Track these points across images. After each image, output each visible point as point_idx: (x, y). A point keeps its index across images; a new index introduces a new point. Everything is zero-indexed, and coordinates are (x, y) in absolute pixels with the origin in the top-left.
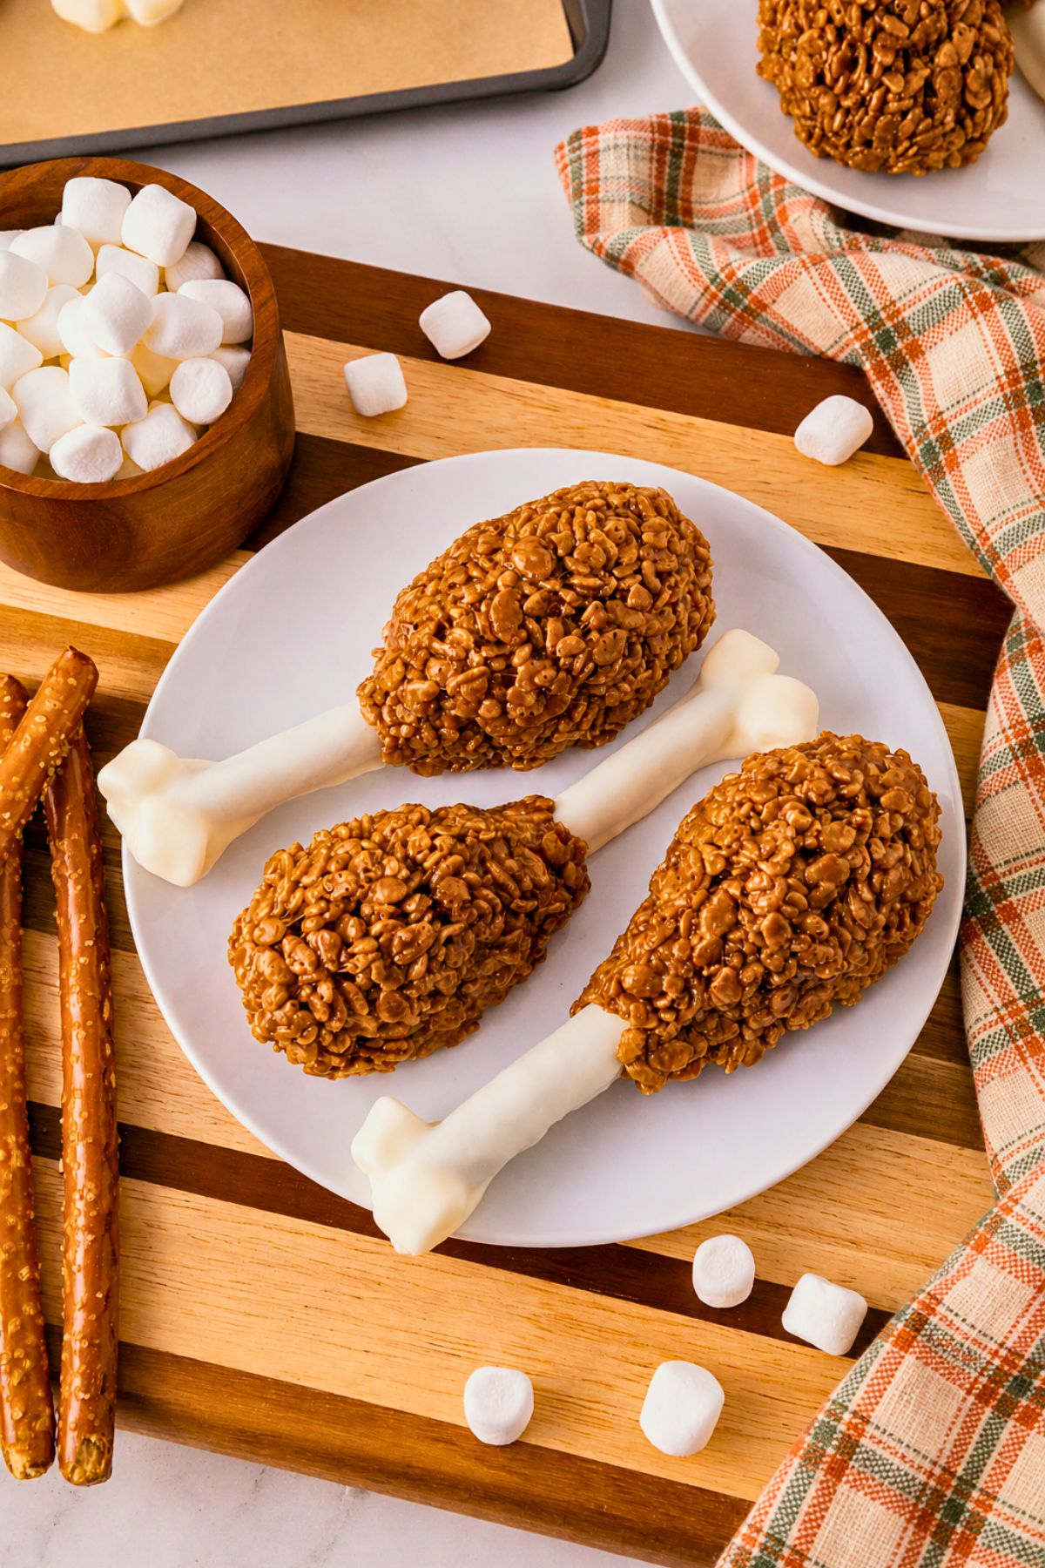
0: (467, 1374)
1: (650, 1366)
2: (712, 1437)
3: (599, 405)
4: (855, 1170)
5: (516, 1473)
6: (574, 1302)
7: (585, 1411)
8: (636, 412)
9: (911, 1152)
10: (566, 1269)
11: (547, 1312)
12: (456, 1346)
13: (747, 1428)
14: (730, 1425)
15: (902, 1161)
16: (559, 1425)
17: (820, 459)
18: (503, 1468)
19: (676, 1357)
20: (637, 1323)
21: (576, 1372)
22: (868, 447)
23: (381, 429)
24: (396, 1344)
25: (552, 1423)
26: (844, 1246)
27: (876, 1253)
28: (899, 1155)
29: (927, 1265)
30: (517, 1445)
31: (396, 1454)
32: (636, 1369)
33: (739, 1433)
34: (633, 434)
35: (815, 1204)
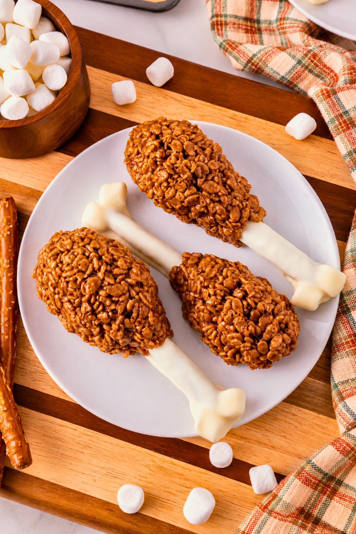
0: (121, 485)
1: (191, 488)
2: (210, 517)
3: (211, 107)
4: (276, 419)
5: (135, 524)
6: (164, 461)
7: (164, 503)
8: (225, 111)
9: (299, 414)
10: (163, 448)
11: (154, 464)
12: (119, 475)
13: (224, 515)
14: (217, 513)
15: (295, 417)
16: (153, 507)
17: (295, 136)
18: (130, 522)
19: (200, 486)
20: (187, 471)
21: (162, 488)
22: (315, 133)
23: (125, 110)
24: (95, 472)
25: (150, 506)
26: (269, 448)
27: (282, 453)
28: (294, 415)
29: (299, 458)
30: (137, 514)
31: (90, 513)
32: (185, 489)
33: (221, 516)
34: (223, 120)
35: (260, 431)
